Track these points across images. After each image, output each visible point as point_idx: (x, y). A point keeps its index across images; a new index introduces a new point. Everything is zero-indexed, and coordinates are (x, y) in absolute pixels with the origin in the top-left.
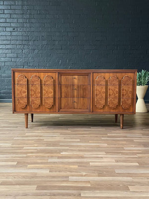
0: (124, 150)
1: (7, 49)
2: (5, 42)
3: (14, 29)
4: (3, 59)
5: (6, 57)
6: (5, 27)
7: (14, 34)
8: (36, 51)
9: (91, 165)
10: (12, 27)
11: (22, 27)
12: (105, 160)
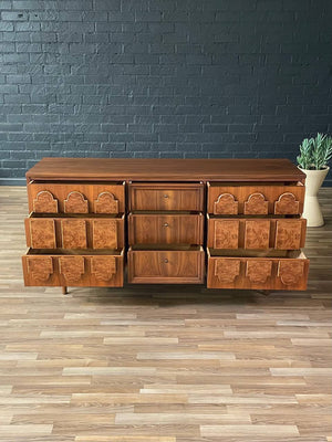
0: (270, 377)
1: (7, 64)
2: (1, 48)
3: (21, 16)
5: (6, 83)
7: (21, 27)
8: (75, 69)
9: (202, 435)
10: (17, 11)
11: (39, 11)
12: (230, 415)
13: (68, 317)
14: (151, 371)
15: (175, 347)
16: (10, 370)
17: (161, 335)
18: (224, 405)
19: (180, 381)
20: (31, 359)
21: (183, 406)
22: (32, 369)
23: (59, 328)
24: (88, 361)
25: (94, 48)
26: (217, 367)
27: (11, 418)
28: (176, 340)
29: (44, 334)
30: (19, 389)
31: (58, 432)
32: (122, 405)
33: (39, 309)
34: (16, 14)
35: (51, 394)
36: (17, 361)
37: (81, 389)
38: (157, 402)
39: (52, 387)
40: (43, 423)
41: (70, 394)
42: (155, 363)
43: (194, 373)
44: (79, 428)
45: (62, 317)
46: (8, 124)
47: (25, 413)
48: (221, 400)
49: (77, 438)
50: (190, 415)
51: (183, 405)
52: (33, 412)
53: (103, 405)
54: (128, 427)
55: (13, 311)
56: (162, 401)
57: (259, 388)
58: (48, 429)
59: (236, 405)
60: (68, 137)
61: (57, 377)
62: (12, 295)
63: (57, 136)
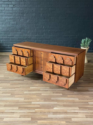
0: (89, 105)
1: (10, 19)
3: (14, 6)
5: (10, 24)
6: (8, 4)
7: (14, 9)
8: (28, 20)
9: (73, 121)
10: (13, 4)
11: (19, 4)
12: (80, 115)
13: (31, 88)
14: (56, 103)
15: (61, 96)
16: (17, 102)
17: (57, 93)
18: (77, 113)
19: (64, 106)
20: (22, 99)
22: (23, 102)
23: (29, 91)
24: (38, 100)
25: (34, 14)
26: (74, 102)
27: (19, 116)
28: (61, 94)
29: (25, 92)
30: (20, 108)
31: (32, 120)
32: (49, 112)
33: (23, 86)
34: (13, 5)
35: (29, 109)
36: (19, 100)
37: (37, 108)
38: (59, 111)
39: (29, 107)
40: (28, 117)
41: (34, 109)
42: (57, 101)
43: (68, 104)
44: (38, 119)
45: (29, 88)
46: (10, 35)
47: (23, 114)
48: (76, 111)
49: (38, 122)
50: (68, 115)
51: (66, 112)
52: (25, 114)
53: (44, 112)
54: (52, 119)
55: (16, 86)
56: (60, 111)
57: (86, 108)
58: (30, 119)
59: (81, 113)
60: (26, 39)
61: (30, 104)
62: (15, 82)
63: (23, 39)
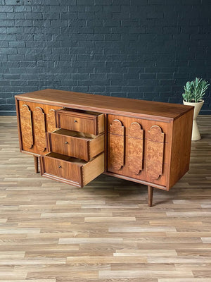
0: (202, 244)
1: (9, 34)
2: (5, 23)
3: (18, 2)
4: (4, 50)
5: (9, 47)
7: (19, 9)
12: (178, 271)
13: (59, 203)
14: (119, 240)
15: (134, 224)
16: (22, 240)
18: (173, 264)
19: (140, 247)
20: (36, 233)
21: (144, 265)
22: (37, 240)
23: (54, 210)
24: (76, 233)
25: (67, 23)
26: (165, 237)
27: (26, 275)
28: (134, 219)
29: (44, 215)
30: (29, 254)
32: (102, 264)
34: (15, 1)
35: (52, 257)
36: (26, 234)
37: (73, 254)
38: (127, 262)
39: (52, 253)
41: (65, 257)
42: (122, 237)
43: (149, 242)
45: (55, 203)
46: (10, 74)
48: (170, 261)
52: (41, 270)
53: (89, 264)
54: (108, 280)
57: (195, 252)
59: (181, 264)
60: (50, 83)
61: (54, 245)
63: (42, 82)
